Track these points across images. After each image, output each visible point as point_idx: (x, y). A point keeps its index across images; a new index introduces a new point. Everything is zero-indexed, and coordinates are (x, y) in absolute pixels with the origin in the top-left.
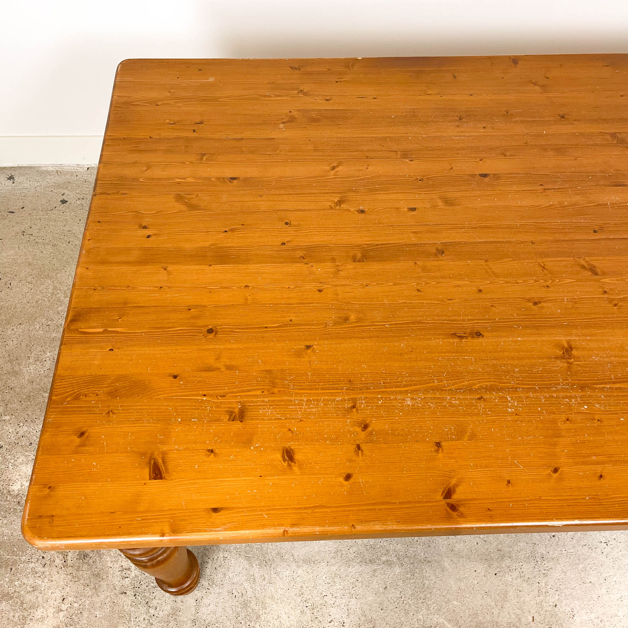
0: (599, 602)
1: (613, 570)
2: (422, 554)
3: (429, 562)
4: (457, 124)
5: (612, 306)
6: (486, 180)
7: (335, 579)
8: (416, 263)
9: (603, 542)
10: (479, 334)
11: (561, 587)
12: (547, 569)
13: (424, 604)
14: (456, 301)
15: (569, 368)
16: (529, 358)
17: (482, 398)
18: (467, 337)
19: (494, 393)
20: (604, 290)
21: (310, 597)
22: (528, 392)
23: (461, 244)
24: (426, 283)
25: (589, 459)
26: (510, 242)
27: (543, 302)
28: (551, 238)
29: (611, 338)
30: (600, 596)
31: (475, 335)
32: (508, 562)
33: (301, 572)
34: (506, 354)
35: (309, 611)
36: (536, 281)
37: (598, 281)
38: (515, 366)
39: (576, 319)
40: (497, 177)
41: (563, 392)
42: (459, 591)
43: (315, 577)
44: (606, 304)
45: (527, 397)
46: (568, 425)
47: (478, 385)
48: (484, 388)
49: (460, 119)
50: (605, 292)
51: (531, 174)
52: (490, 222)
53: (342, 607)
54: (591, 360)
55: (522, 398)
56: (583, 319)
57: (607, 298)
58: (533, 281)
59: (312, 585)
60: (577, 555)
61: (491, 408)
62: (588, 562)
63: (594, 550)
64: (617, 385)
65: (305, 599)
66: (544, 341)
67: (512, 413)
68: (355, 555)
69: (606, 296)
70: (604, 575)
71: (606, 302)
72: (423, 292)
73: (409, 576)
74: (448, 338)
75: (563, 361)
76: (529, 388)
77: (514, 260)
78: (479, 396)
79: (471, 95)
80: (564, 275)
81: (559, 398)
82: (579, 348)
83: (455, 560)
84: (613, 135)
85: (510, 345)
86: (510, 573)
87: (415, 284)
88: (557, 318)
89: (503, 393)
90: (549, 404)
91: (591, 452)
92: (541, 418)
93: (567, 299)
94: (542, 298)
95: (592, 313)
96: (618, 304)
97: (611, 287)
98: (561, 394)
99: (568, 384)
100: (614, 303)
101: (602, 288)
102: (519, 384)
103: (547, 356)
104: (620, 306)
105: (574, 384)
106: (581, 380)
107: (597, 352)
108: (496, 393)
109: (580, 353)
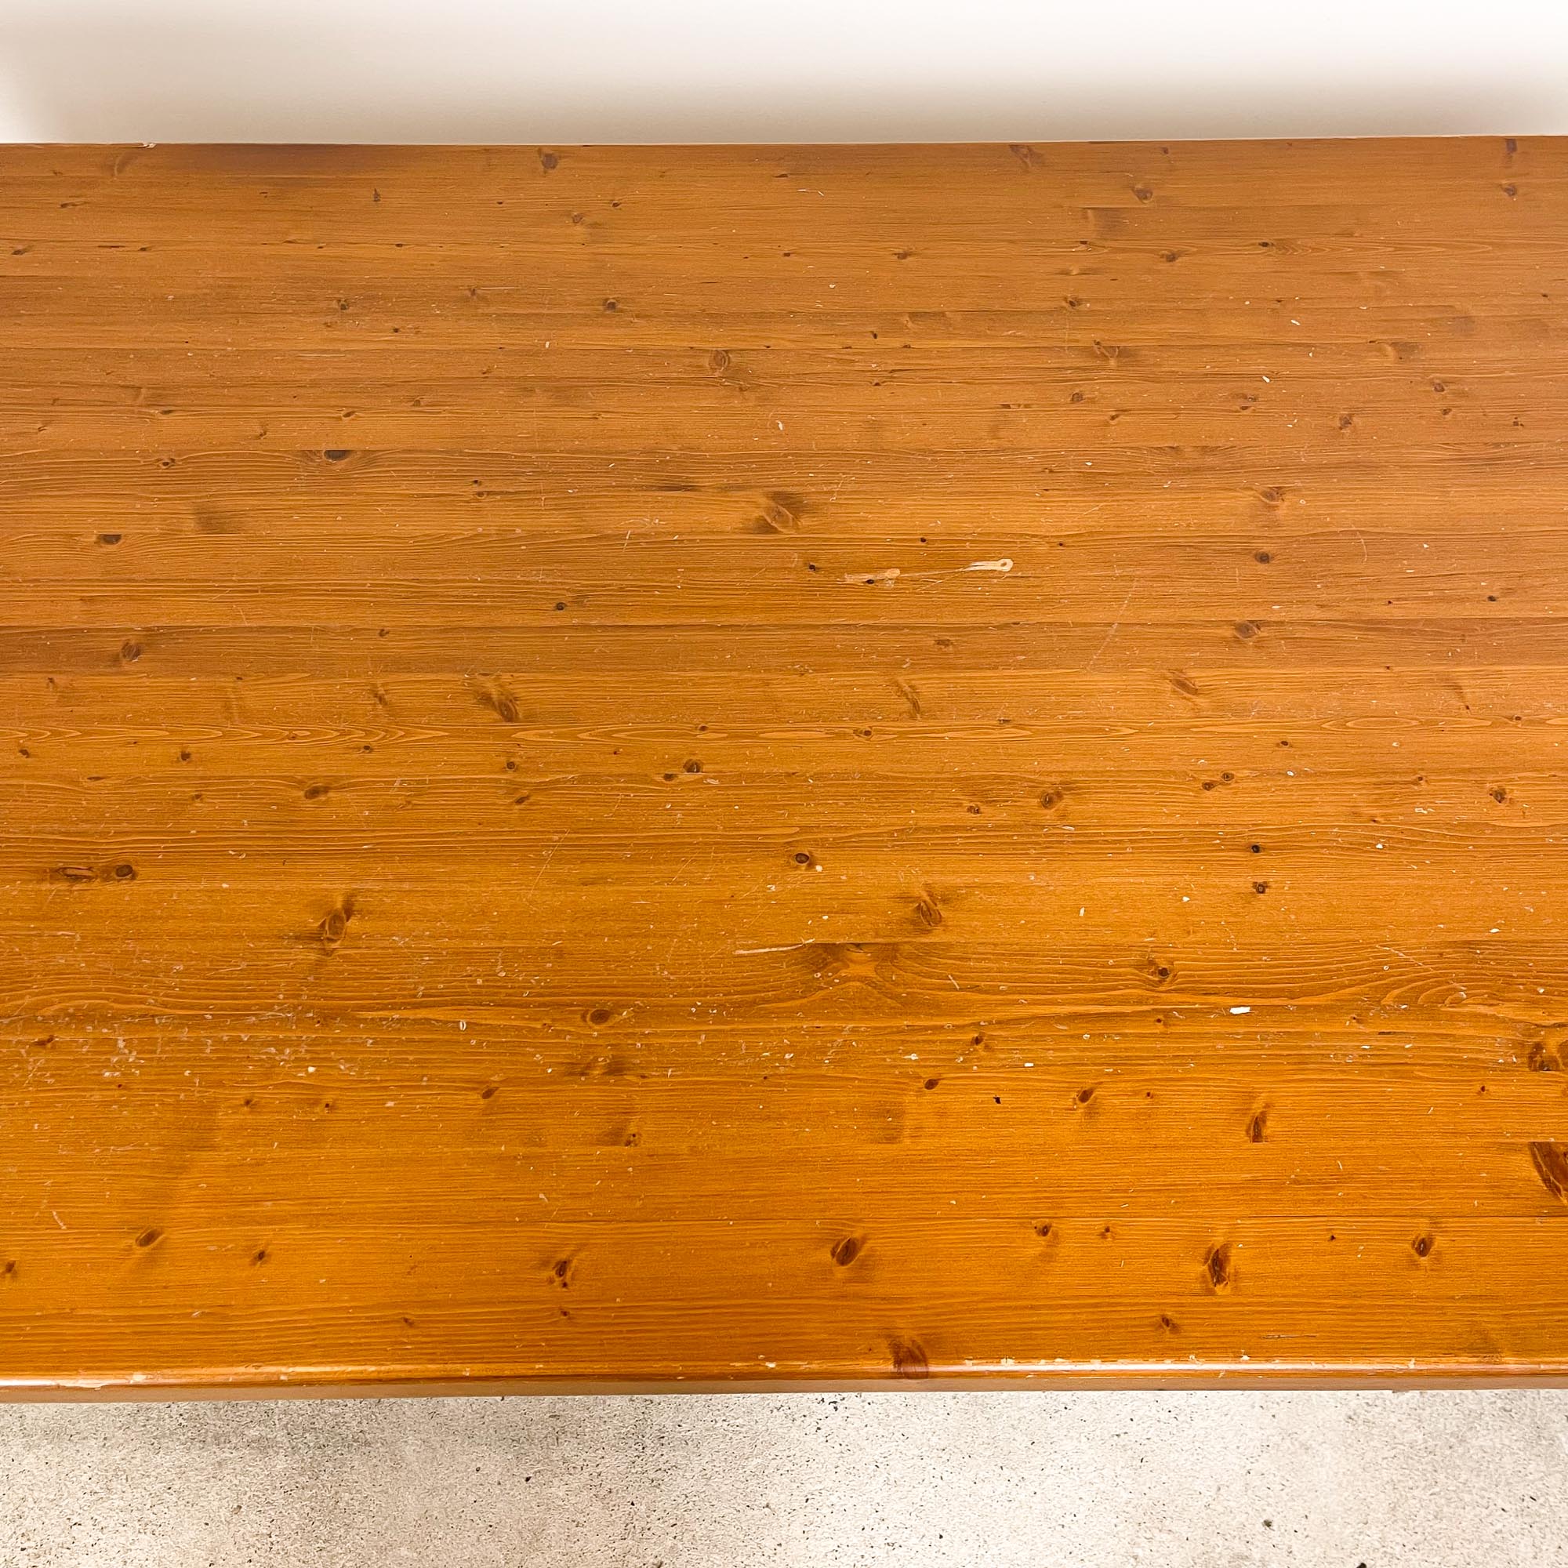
0: (775, 1558)
1: (834, 1477)
2: (354, 1423)
3: (367, 1443)
4: (328, 319)
5: (511, 804)
6: (341, 464)
7: (114, 1484)
8: (51, 680)
9: (827, 1401)
10: (126, 872)
11: (686, 1516)
12: (663, 1467)
13: (324, 1553)
14: (108, 782)
15: (319, 964)
16: (225, 937)
17: (49, 1041)
18: (89, 878)
19: (90, 1028)
20: (512, 760)
21: (39, 1526)
22: (178, 1027)
23: (196, 632)
24: (54, 733)
25: (252, 1208)
26: (324, 630)
27: (336, 788)
28: (437, 622)
29: (467, 888)
30: (783, 1543)
31: (113, 874)
32: (568, 1448)
33: (32, 1460)
34: (171, 924)
35: (26, 1561)
36: (343, 734)
37: (507, 735)
38: (180, 959)
39: (398, 837)
40: (370, 458)
41: (273, 1028)
42: (424, 1522)
43: (63, 1476)
44: (499, 797)
45: (172, 1041)
46: (245, 1116)
47: (56, 1007)
48: (69, 1015)
49: (343, 308)
50: (511, 765)
51: (461, 453)
52: (296, 577)
53: (112, 1554)
54: (386, 944)
55: (155, 1045)
56: (416, 836)
57: (510, 782)
58: (335, 734)
59: (52, 1497)
60: (750, 1434)
61: (58, 1069)
62: (773, 1451)
63: (797, 1423)
64: (422, 1014)
65: (23, 1531)
66: (287, 892)
67: (110, 1083)
68: (181, 1420)
69: (509, 775)
70: (808, 1488)
71: (501, 792)
72: (35, 756)
73: (303, 1479)
74: (41, 881)
75: (314, 946)
76: (181, 1017)
77: (313, 677)
78: (45, 1037)
79: (398, 245)
80: (424, 720)
81: (253, 1044)
82: (370, 913)
83: (435, 1441)
84: (721, 357)
85: (190, 902)
86: (566, 1478)
87: (25, 735)
88: (351, 831)
89: (112, 1028)
90: (219, 1059)
91: (268, 1190)
92: (182, 1096)
93: (403, 782)
94: (337, 779)
95: (448, 821)
96: (527, 798)
97: (532, 754)
98: (263, 1035)
99: (295, 1007)
100: (518, 796)
101: (509, 754)
102: (165, 1005)
103: (275, 932)
104: (531, 804)
105: (312, 1007)
106: (332, 998)
107: (411, 925)
108: (94, 1028)
109: (368, 925)
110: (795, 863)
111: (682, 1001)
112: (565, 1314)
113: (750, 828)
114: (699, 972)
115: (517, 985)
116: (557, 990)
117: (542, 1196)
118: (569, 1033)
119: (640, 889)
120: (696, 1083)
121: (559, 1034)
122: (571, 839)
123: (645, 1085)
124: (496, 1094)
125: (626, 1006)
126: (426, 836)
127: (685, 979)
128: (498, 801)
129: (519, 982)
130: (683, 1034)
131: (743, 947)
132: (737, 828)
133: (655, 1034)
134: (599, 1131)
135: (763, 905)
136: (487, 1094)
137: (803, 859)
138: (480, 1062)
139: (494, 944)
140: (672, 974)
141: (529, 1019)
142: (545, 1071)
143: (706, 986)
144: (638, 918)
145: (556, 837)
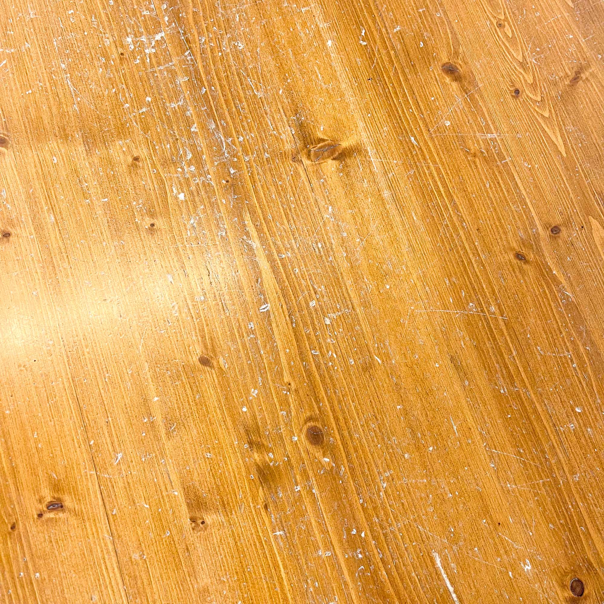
5: (512, 249)
15: (283, 155)
16: (281, 67)
20: (563, 229)
22: (186, 72)
25: (45, 208)
27: (463, 86)
29: (405, 249)
34: (277, 19)
36: (522, 65)
38: (248, 42)
39: (435, 162)
41: (209, 147)
44: (515, 234)
45: (173, 73)
50: (555, 230)
54: (322, 203)
55: (166, 62)
56: (442, 179)
57: (537, 237)
58: (520, 59)
66: (342, 96)
67: (122, 46)
69: (543, 234)
71: (521, 233)
76: (197, 71)
80: (570, 128)
81: (190, 137)
82: (347, 175)
85: (304, 25)
88: (424, 120)
89: (170, 24)
90: (168, 118)
91: (64, 213)
92: (127, 105)
93: (493, 140)
94: (473, 82)
95: (470, 200)
96: (526, 262)
97: (578, 245)
98: (201, 143)
99: (235, 156)
100: (524, 251)
101: (568, 223)
102: (203, 52)
103: (300, 105)
104: (521, 270)
105: (239, 169)
106: (254, 182)
107: (348, 216)
108: (166, 10)
109: (335, 178)
110: (568, 581)
111: (360, 516)
112: (13, 528)
113: (590, 513)
114: (397, 521)
115: (321, 340)
116: (328, 381)
117: (120, 456)
118: (289, 412)
119: (470, 420)
120: (276, 566)
121: (284, 402)
122: (497, 325)
123: (258, 513)
124: (207, 369)
125: (335, 458)
126: (445, 186)
127: (384, 509)
128: (510, 235)
129: (325, 340)
130: (324, 532)
131: (444, 560)
132: (584, 498)
133: (314, 500)
134: (197, 484)
135: (502, 564)
136: (205, 361)
137: (578, 589)
138: (234, 340)
139: (356, 301)
140: (386, 492)
141: (290, 367)
142: (243, 405)
143: (385, 535)
144: (436, 431)
145: (493, 309)
